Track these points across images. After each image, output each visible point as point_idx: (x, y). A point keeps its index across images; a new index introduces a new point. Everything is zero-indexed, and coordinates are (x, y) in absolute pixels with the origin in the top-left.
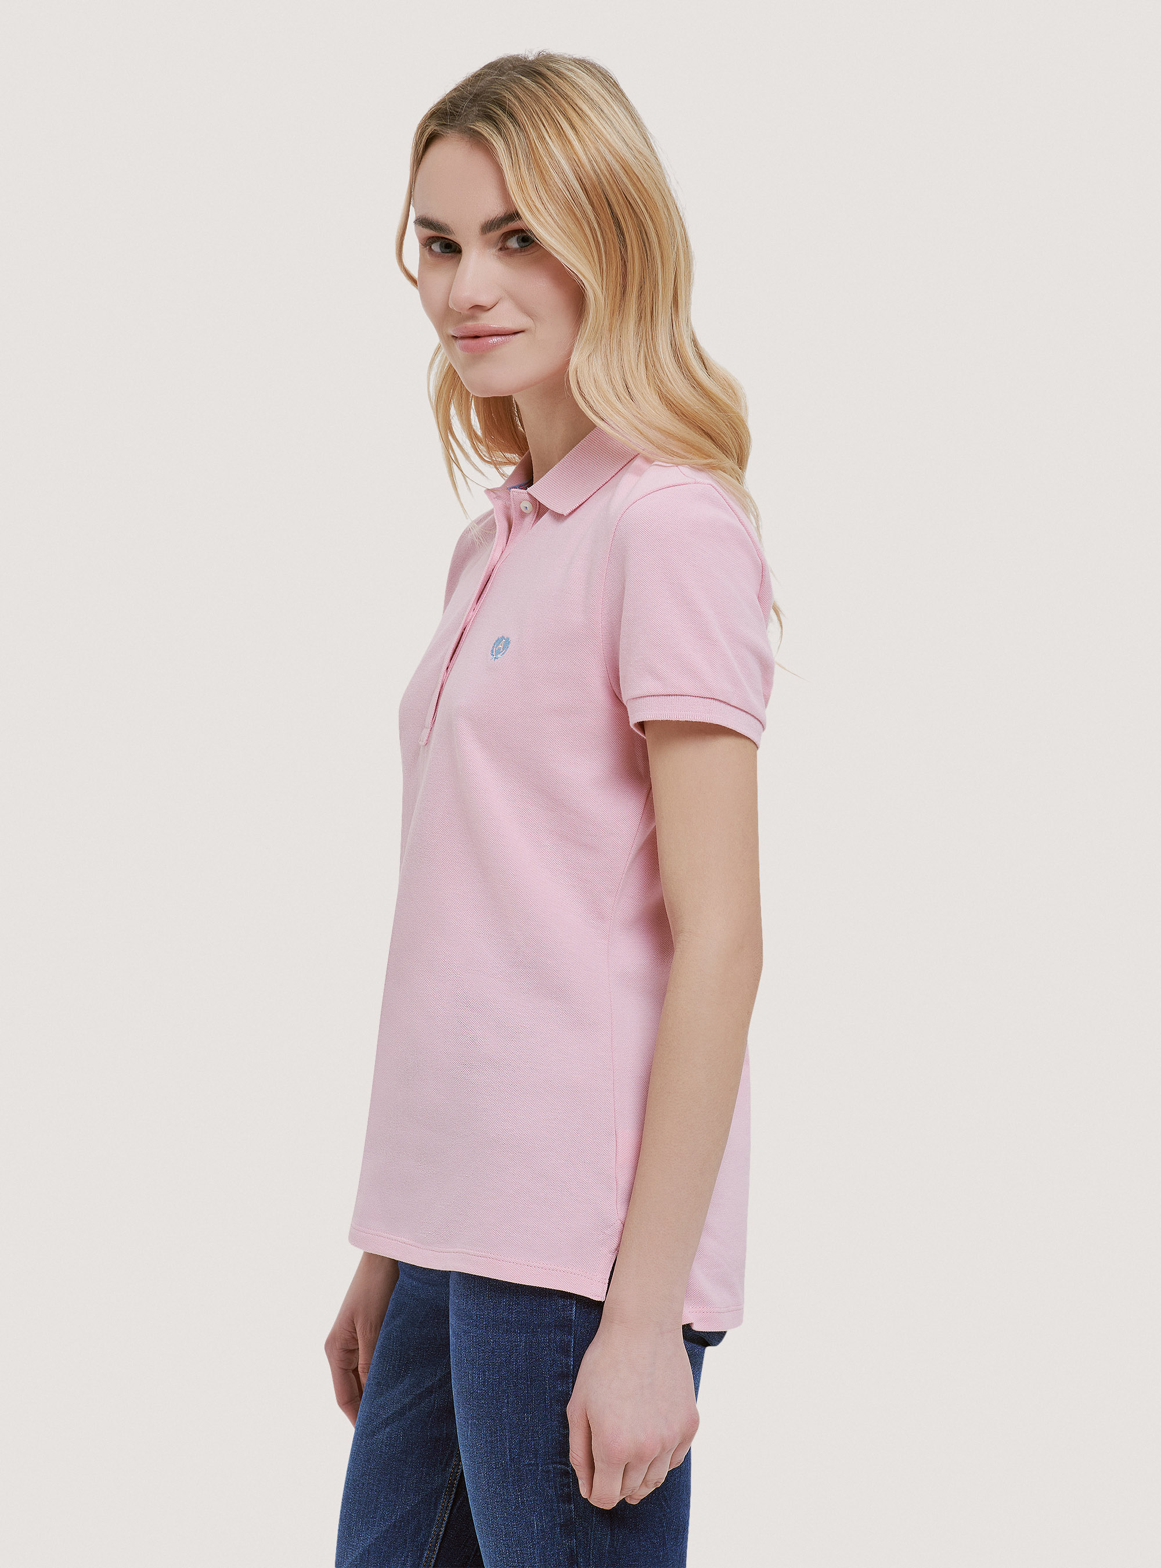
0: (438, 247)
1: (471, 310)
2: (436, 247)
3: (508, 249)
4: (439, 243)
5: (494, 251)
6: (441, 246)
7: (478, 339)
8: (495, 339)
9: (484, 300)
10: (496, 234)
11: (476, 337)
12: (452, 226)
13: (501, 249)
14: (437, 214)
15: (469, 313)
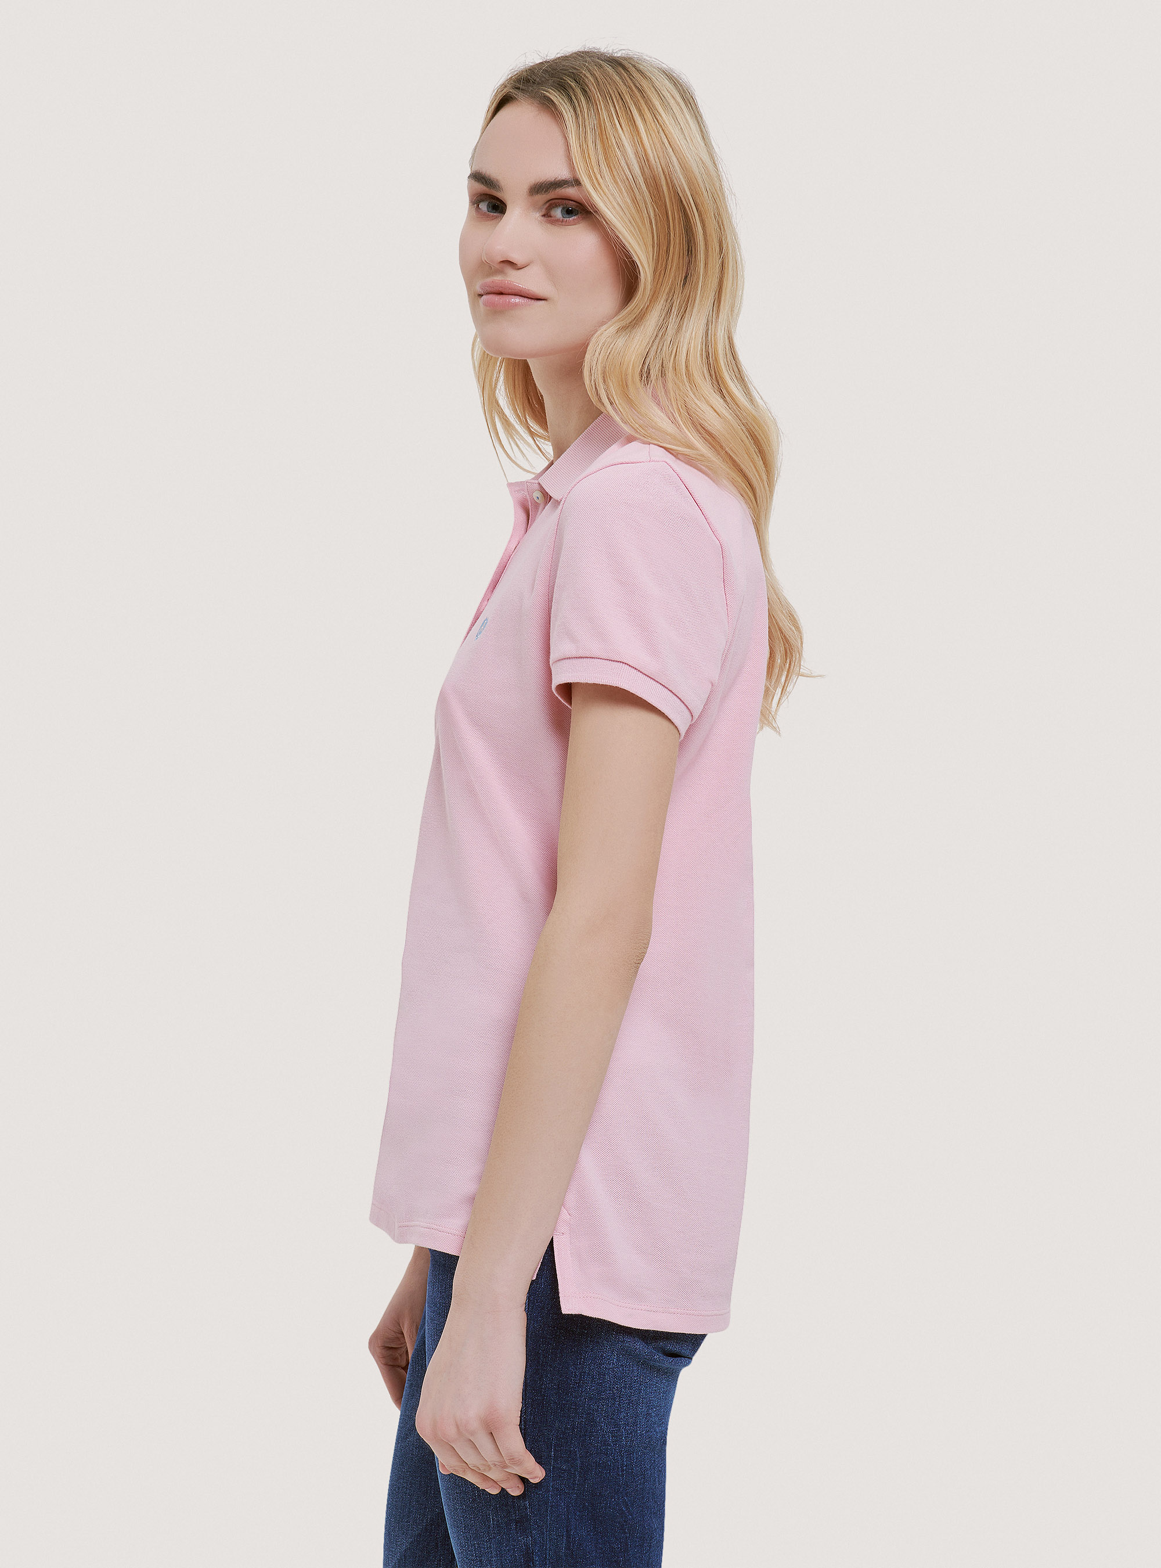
0: (486, 206)
1: (502, 264)
2: (483, 206)
3: (551, 217)
4: (487, 203)
5: (538, 215)
6: (488, 205)
7: (502, 296)
8: (517, 300)
9: (516, 257)
10: (542, 198)
11: (501, 294)
12: (502, 183)
13: (544, 216)
14: (491, 170)
15: (498, 266)
